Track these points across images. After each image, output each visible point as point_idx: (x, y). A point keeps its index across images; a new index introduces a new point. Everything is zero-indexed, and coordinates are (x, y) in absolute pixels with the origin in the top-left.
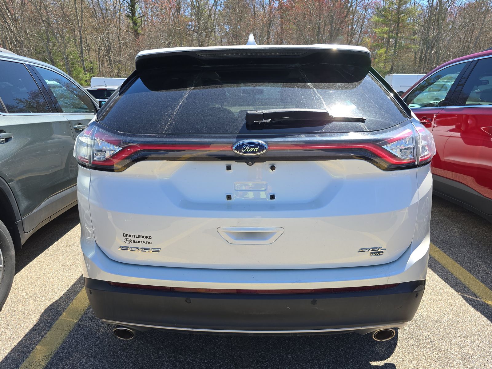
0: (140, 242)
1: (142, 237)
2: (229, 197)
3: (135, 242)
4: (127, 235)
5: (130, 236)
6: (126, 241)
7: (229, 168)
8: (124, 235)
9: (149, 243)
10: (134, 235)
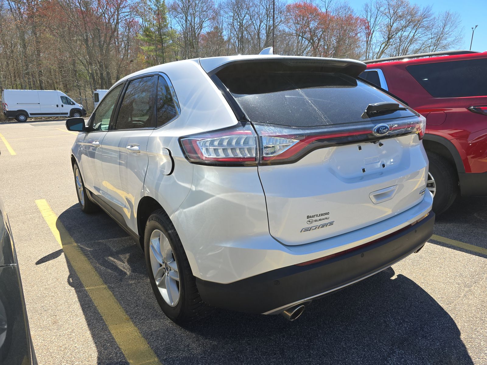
0: (320, 220)
1: (322, 215)
2: (364, 170)
3: (316, 221)
4: (311, 217)
5: (313, 216)
6: (308, 223)
7: (360, 148)
8: (307, 217)
9: (327, 218)
10: (316, 215)
